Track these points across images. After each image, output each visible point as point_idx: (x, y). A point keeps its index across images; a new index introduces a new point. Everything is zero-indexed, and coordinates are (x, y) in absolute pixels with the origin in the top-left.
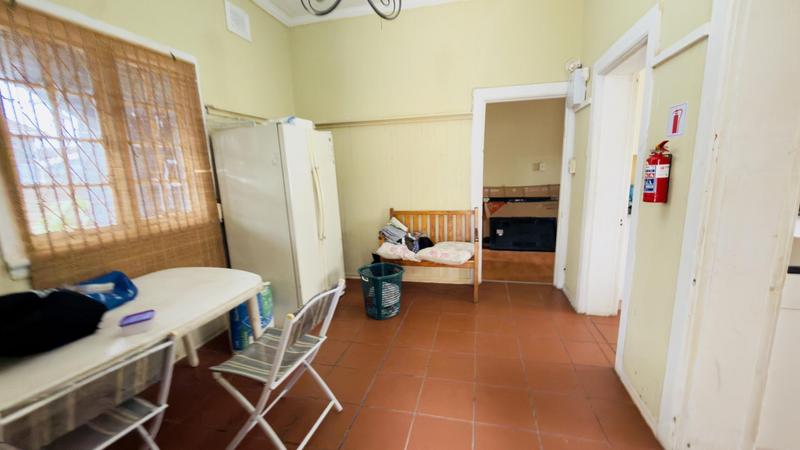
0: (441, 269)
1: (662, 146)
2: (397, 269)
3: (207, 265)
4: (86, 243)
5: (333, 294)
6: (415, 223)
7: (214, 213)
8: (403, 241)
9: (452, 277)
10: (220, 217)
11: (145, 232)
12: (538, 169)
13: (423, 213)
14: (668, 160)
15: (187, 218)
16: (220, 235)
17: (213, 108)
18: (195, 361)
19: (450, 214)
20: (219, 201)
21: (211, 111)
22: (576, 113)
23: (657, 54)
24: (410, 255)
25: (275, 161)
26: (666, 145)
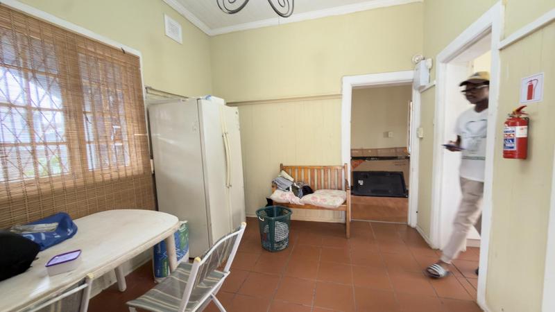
0: (319, 211)
1: (519, 111)
2: (287, 211)
3: (139, 207)
4: (39, 190)
5: (237, 235)
6: (299, 175)
7: (147, 166)
8: (291, 189)
9: (327, 217)
10: (152, 170)
11: (90, 180)
12: (387, 136)
13: (305, 168)
14: (526, 122)
15: (126, 170)
16: (152, 184)
17: (151, 89)
18: (124, 287)
19: (326, 168)
20: (152, 158)
21: (149, 91)
22: (421, 93)
23: (503, 38)
24: (296, 200)
25: (195, 128)
26: (523, 110)
